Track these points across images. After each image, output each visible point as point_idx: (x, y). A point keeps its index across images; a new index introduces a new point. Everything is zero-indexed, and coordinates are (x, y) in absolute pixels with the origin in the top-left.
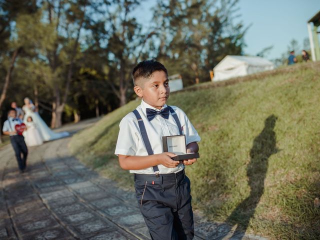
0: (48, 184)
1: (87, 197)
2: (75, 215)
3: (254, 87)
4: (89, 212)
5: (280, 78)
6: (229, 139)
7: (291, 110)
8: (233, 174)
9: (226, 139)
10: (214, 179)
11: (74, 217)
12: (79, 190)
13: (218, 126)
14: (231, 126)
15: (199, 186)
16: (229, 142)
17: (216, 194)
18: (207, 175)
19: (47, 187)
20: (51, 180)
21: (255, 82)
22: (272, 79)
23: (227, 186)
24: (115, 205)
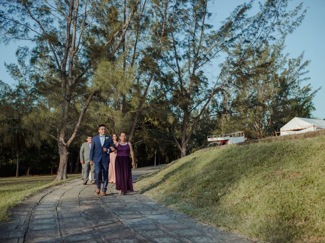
0: (124, 213)
1: (167, 226)
2: (161, 239)
4: (174, 238)
6: (315, 186)
9: (311, 185)
10: (301, 221)
11: (160, 240)
12: (157, 220)
13: (301, 173)
15: (285, 227)
16: (316, 188)
17: (306, 236)
18: (293, 218)
19: (125, 214)
20: (127, 210)
23: (318, 229)
24: (198, 236)
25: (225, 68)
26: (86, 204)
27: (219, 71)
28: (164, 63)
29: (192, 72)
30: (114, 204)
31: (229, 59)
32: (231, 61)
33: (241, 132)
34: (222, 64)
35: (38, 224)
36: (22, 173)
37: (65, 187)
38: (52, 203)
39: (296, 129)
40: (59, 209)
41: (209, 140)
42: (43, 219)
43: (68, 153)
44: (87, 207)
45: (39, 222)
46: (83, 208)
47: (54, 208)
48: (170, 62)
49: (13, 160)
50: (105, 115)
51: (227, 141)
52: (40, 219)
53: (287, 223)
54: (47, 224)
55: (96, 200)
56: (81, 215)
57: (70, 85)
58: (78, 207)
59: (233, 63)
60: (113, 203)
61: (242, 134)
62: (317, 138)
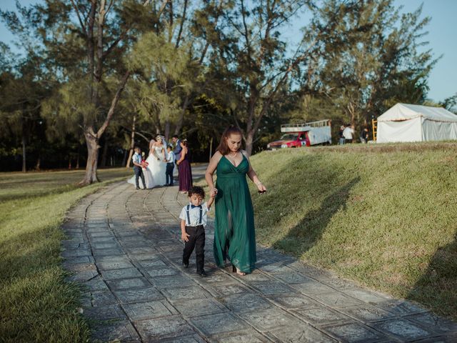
3: (410, 160)
5: (440, 153)
6: (371, 211)
7: (439, 191)
8: (368, 243)
9: (368, 211)
10: (350, 246)
13: (364, 197)
14: (376, 199)
15: (335, 251)
16: (371, 214)
18: (344, 242)
21: (412, 154)
22: (431, 153)
25: (308, 32)
26: (139, 221)
27: (301, 36)
28: (225, 22)
29: (263, 36)
30: (169, 220)
31: (315, 21)
32: (317, 25)
33: (326, 121)
34: (305, 28)
35: (98, 243)
36: (30, 167)
37: (105, 196)
38: (101, 219)
39: (399, 119)
40: (111, 226)
41: (283, 130)
42: (101, 237)
43: (98, 147)
44: (141, 225)
45: (99, 240)
46: (138, 225)
47: (106, 225)
48: (234, 20)
49: (17, 148)
50: (148, 99)
51: (306, 132)
52: (98, 237)
53: (337, 247)
54: (107, 243)
55: (148, 215)
56: (138, 234)
57: (100, 57)
58: (131, 223)
59: (320, 27)
60: (167, 220)
61: (328, 122)
62: (392, 154)
